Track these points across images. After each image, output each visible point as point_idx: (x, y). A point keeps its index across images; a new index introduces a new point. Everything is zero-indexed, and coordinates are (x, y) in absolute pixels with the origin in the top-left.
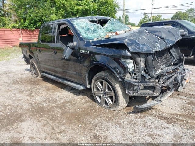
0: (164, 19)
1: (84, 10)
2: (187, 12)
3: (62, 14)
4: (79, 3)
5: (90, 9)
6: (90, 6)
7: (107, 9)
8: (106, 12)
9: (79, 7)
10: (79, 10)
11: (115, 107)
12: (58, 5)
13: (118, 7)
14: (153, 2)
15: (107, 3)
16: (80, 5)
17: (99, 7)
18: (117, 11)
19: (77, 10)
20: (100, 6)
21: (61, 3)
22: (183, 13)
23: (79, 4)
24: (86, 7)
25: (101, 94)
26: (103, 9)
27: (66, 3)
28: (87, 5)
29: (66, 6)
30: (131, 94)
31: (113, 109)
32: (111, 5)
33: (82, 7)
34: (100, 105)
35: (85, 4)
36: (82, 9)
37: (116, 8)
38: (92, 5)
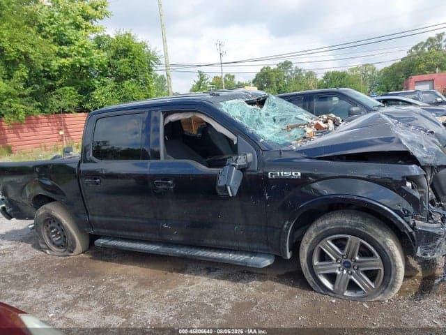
0: (239, 82)
1: (78, 66)
2: (280, 68)
3: (23, 77)
4: (62, 49)
5: (92, 66)
6: (92, 57)
7: (133, 65)
8: (129, 71)
9: (63, 60)
10: (64, 66)
11: (382, 293)
12: (10, 57)
13: (156, 59)
14: (222, 49)
15: (131, 51)
16: (65, 56)
17: (112, 60)
18: (154, 69)
19: (61, 68)
20: (113, 58)
21: (18, 50)
22: (274, 71)
23: (62, 52)
24: (83, 60)
25: (335, 268)
26: (122, 64)
27: (31, 50)
28: (84, 56)
29: (32, 57)
30: (429, 256)
31: (376, 299)
32: (139, 55)
33: (71, 60)
34: (332, 295)
35: (79, 52)
36: (73, 66)
37: (152, 61)
38: (96, 55)
